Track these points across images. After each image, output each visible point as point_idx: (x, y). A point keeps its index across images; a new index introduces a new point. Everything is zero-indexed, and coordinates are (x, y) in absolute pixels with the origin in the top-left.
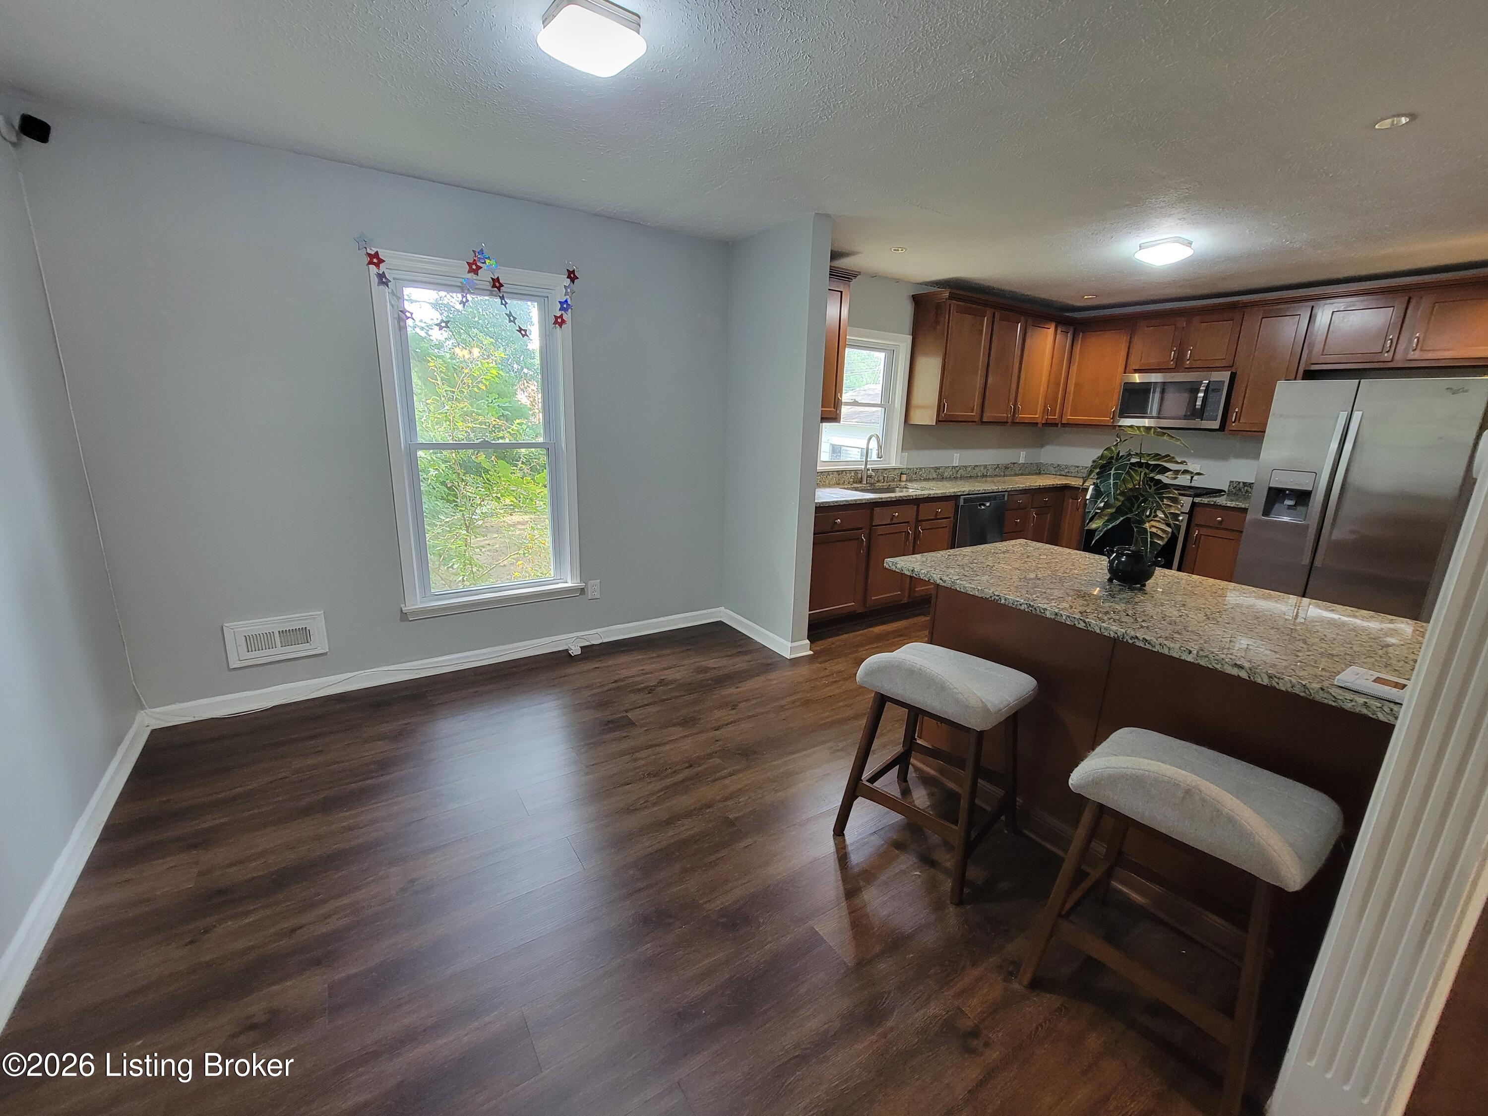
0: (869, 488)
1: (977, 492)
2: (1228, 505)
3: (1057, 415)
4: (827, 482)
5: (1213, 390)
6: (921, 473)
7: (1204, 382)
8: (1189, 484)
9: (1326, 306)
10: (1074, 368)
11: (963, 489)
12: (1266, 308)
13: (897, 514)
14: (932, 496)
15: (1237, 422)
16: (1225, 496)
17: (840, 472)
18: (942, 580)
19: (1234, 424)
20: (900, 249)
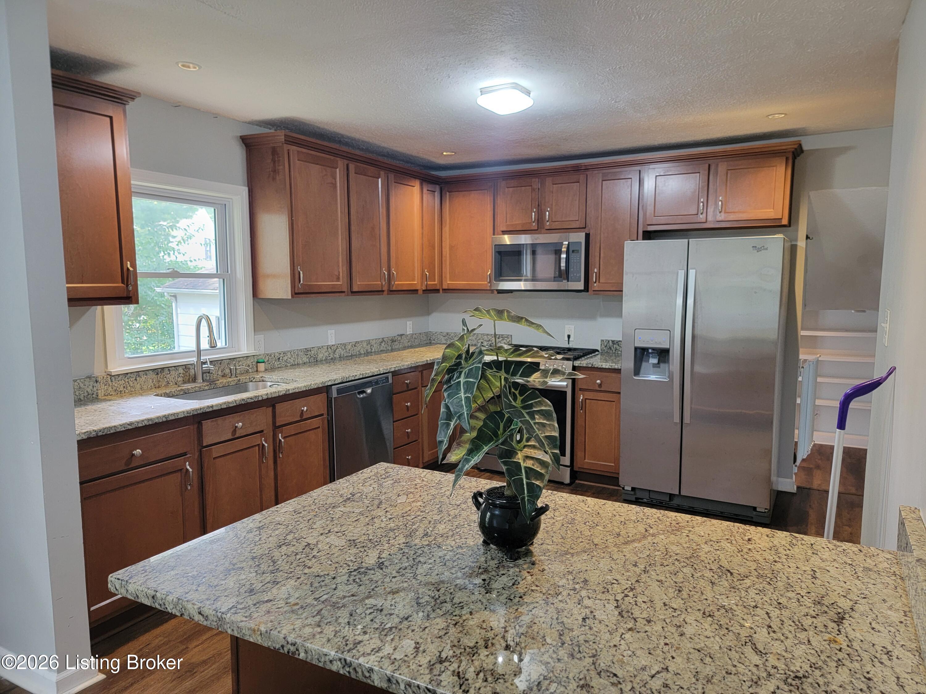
0: (206, 388)
1: (353, 379)
2: (604, 367)
3: (436, 280)
4: (138, 386)
5: (573, 251)
6: (285, 358)
7: (564, 243)
8: (566, 346)
9: (650, 170)
10: (446, 229)
11: (335, 377)
12: (604, 171)
13: (241, 424)
14: (291, 392)
15: (597, 282)
16: (599, 356)
17: (158, 371)
18: (203, 615)
19: (595, 285)
20: (191, 65)
